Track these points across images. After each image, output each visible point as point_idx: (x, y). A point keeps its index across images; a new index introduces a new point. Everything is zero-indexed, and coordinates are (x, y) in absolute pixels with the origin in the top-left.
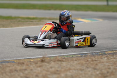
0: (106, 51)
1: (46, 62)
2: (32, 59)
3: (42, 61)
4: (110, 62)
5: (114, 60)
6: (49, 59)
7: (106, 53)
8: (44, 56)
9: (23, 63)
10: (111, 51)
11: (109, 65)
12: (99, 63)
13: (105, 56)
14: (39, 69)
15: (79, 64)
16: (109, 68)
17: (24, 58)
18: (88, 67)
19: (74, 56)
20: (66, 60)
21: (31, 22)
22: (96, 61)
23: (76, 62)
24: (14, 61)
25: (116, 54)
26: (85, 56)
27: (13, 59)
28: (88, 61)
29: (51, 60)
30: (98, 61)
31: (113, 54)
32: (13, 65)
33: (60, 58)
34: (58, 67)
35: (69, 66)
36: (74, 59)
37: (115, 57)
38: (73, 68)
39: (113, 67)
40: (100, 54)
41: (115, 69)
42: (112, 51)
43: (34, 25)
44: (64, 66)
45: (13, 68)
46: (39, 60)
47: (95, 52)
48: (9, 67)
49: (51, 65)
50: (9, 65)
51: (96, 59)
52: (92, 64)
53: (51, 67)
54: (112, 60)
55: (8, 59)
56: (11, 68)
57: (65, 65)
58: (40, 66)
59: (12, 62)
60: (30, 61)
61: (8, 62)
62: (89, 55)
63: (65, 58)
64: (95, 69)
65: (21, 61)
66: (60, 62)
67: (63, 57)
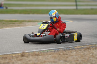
0: (76, 47)
3: (22, 55)
4: (78, 55)
5: (82, 53)
6: (28, 54)
9: (6, 58)
10: (79, 46)
11: (78, 57)
12: (70, 56)
13: (74, 50)
15: (53, 57)
16: (78, 60)
18: (60, 59)
19: (49, 51)
20: (42, 54)
22: (66, 54)
23: (50, 56)
25: (83, 49)
26: (58, 51)
28: (60, 55)
29: (30, 55)
31: (81, 49)
33: (37, 53)
34: (36, 61)
35: (44, 59)
36: (49, 53)
37: (82, 51)
40: (70, 48)
44: (40, 60)
46: (20, 54)
47: (66, 47)
49: (29, 59)
51: (67, 53)
52: (63, 57)
53: (30, 61)
57: (41, 58)
62: (61, 50)
64: (66, 61)
66: (37, 56)
67: (40, 52)
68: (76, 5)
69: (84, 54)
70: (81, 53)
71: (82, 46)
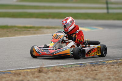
1: (43, 73)
2: (29, 70)
3: (40, 71)
4: (110, 71)
5: (115, 70)
6: (47, 69)
7: (106, 62)
8: (42, 66)
9: (20, 74)
10: (111, 60)
11: (109, 74)
12: (99, 73)
13: (105, 66)
14: (36, 79)
15: (78, 74)
16: (110, 78)
17: (20, 69)
18: (87, 77)
19: (73, 66)
20: (64, 70)
21: (28, 32)
22: (95, 70)
23: (75, 72)
24: (10, 72)
25: (116, 64)
26: (84, 66)
27: (9, 70)
28: (87, 71)
29: (49, 71)
30: (98, 71)
31: (113, 64)
32: (10, 76)
33: (58, 68)
34: (57, 78)
35: (67, 76)
36: (73, 69)
37: (115, 66)
38: (72, 78)
39: (114, 77)
40: (100, 63)
41: (115, 79)
42: (113, 60)
43: (31, 34)
44: (63, 77)
45: (9, 79)
46: (36, 70)
47: (94, 61)
48: (5, 78)
49: (49, 76)
50: (5, 76)
51: (96, 69)
52: (92, 74)
53: (49, 78)
54: (112, 69)
55: (4, 70)
56: (7, 79)
57: (63, 75)
58: (37, 77)
59: (8, 73)
60: (27, 72)
61: (4, 73)
62: (89, 65)
63: (63, 68)
64: (95, 79)
65: (18, 72)
66: (58, 72)
67: (62, 67)
68: (108, 8)
69: (118, 70)
70: (113, 69)
71: (115, 61)
